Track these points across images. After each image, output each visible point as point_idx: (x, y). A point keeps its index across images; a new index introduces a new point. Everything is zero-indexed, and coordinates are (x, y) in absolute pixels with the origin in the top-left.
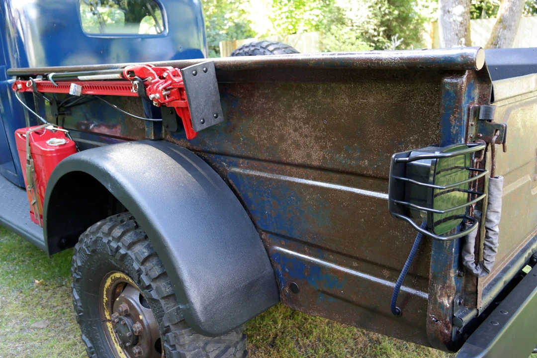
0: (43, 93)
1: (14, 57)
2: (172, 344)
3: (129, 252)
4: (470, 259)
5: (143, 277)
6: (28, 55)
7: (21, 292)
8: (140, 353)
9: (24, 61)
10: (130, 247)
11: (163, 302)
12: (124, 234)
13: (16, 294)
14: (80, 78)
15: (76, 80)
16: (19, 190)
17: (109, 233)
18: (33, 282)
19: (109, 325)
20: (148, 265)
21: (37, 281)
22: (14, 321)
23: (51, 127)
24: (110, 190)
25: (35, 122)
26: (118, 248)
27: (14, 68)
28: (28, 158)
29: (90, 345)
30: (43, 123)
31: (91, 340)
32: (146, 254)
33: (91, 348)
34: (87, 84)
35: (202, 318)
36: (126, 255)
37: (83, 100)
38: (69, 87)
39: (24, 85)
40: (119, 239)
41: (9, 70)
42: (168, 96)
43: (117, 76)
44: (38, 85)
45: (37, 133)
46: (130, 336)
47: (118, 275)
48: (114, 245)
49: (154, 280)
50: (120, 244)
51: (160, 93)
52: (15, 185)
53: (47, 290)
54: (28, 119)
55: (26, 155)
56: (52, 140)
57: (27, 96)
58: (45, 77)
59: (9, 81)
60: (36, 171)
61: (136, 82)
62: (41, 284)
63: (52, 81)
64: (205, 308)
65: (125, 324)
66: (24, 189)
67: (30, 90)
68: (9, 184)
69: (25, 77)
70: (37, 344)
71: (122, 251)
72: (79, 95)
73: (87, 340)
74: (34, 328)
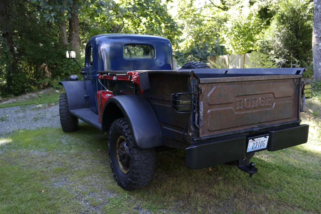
0: (107, 79)
1: (99, 67)
2: (131, 153)
3: (123, 127)
4: (196, 123)
5: (126, 134)
6: (104, 66)
7: (93, 152)
8: (124, 161)
9: (103, 68)
10: (124, 125)
11: (130, 141)
12: (122, 122)
13: (91, 153)
14: (116, 75)
15: (116, 76)
16: (96, 115)
17: (119, 122)
18: (97, 150)
19: (118, 155)
20: (127, 130)
21: (99, 150)
22: (89, 160)
23: (108, 91)
24: (118, 106)
25: (104, 89)
26: (121, 126)
27: (99, 71)
28: (100, 100)
29: (111, 162)
30: (106, 89)
31: (112, 161)
32: (127, 127)
33: (111, 163)
34: (118, 77)
35: (137, 142)
36: (122, 128)
37: (117, 82)
38: (113, 78)
39: (101, 76)
40: (121, 123)
41: (98, 71)
42: (136, 80)
43: (125, 74)
44: (105, 76)
45: (103, 92)
46: (122, 155)
47: (121, 137)
48: (120, 125)
49: (129, 134)
50: (121, 125)
51: (134, 79)
52: (95, 113)
53: (102, 153)
54: (102, 88)
55: (99, 99)
56: (107, 94)
57: (102, 80)
58: (108, 74)
59: (97, 75)
60: (102, 105)
61: (129, 76)
62: (100, 151)
63: (109, 75)
64: (139, 140)
65: (121, 152)
66: (98, 114)
67: (103, 78)
68: (93, 113)
69: (102, 74)
70: (96, 166)
71: (121, 127)
72: (116, 80)
73: (111, 160)
74: (96, 162)
